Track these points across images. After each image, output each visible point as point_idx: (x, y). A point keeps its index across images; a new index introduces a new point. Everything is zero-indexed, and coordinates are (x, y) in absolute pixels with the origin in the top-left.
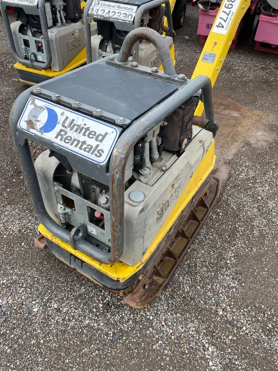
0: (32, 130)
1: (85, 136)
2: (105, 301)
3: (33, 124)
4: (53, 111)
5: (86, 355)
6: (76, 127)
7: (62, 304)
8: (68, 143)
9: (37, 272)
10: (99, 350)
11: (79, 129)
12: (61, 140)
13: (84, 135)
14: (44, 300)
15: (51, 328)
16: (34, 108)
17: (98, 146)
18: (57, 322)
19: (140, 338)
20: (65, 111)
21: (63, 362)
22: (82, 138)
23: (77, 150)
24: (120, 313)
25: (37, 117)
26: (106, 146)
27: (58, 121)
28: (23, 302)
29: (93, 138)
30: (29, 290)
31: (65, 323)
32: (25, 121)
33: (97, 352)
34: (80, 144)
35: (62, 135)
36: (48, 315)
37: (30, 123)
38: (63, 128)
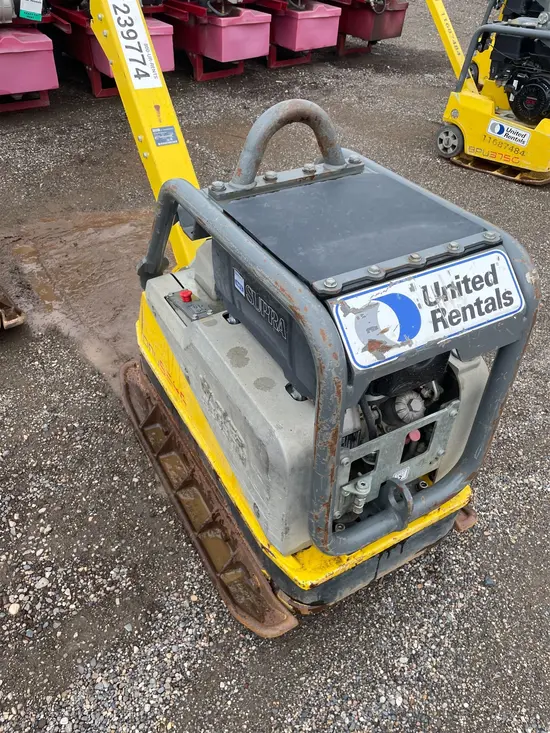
0: (388, 354)
1: (471, 291)
2: (423, 574)
3: (380, 343)
4: (394, 296)
5: (505, 639)
6: (449, 291)
7: (405, 648)
8: (459, 321)
9: (312, 675)
10: (501, 616)
11: (456, 289)
12: (446, 326)
13: (468, 291)
14: (385, 678)
15: (446, 682)
16: (358, 318)
17: (497, 291)
18: (436, 667)
19: (495, 554)
20: (412, 281)
21: (511, 678)
22: (471, 299)
23: (479, 319)
24: (450, 561)
25: (377, 328)
26: (506, 282)
27: (416, 303)
28: (373, 723)
29: (482, 286)
30: (350, 702)
31: (442, 653)
32: (364, 350)
33: (504, 620)
34: (475, 308)
35: (442, 319)
36: (418, 679)
37: (374, 346)
38: (433, 308)
